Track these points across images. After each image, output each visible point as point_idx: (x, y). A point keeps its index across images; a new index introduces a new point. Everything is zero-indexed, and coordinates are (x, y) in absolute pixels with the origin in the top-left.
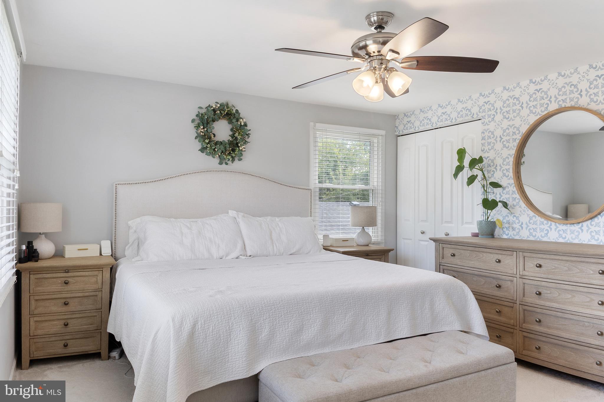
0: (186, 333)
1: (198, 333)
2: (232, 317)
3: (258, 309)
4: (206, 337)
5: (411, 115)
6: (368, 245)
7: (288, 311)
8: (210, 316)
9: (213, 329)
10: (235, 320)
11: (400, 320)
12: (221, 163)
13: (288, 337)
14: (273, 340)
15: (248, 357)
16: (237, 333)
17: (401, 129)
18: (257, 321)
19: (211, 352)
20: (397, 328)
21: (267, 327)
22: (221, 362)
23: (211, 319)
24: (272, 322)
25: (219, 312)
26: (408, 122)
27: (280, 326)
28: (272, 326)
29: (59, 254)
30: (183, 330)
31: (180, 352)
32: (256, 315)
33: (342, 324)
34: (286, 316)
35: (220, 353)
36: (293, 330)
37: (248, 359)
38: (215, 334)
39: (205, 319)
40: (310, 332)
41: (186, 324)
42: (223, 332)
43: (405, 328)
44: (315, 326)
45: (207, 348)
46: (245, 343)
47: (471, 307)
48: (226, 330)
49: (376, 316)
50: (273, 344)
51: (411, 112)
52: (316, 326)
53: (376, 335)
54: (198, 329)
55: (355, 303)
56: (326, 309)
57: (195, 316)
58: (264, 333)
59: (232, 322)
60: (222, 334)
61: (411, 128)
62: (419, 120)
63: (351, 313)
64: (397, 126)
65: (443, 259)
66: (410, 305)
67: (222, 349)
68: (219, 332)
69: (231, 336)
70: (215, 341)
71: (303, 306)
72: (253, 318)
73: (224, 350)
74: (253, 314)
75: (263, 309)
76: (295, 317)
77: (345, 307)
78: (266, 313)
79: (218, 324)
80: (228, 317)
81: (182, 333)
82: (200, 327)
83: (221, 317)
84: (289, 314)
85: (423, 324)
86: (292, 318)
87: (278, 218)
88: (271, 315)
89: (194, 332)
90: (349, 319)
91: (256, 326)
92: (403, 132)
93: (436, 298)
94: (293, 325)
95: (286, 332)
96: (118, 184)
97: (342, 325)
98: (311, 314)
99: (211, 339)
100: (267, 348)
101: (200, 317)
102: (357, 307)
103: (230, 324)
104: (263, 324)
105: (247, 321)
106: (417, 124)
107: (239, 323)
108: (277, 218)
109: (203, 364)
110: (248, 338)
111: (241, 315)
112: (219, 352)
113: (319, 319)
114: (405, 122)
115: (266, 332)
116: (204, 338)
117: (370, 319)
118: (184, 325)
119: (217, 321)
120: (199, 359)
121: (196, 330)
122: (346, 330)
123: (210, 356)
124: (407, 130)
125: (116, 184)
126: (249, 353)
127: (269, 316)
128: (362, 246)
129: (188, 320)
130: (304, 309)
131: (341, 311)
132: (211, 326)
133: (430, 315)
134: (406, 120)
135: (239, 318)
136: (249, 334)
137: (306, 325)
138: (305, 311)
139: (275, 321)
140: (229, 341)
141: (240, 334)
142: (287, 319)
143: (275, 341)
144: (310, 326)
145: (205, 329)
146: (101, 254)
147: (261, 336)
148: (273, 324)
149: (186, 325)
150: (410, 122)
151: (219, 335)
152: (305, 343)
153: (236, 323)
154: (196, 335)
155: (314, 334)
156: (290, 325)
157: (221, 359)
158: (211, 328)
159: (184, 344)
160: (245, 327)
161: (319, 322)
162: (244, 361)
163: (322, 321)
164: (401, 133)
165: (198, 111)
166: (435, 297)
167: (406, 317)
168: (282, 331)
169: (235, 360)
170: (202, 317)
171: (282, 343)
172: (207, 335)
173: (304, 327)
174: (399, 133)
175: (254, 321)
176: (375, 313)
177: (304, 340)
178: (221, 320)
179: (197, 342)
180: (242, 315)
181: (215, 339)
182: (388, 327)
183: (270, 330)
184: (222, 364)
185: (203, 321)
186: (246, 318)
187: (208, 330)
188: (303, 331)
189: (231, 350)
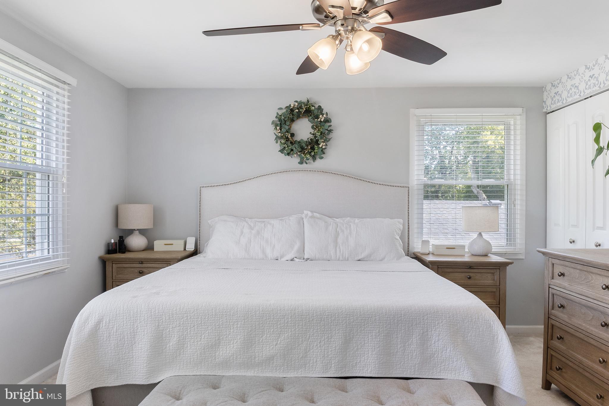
0: (88, 329)
1: (102, 330)
2: (137, 320)
3: (168, 316)
4: (110, 336)
5: (558, 84)
6: (487, 256)
7: (203, 322)
8: (115, 316)
9: (118, 329)
10: (140, 324)
11: (364, 353)
12: (301, 163)
13: (199, 351)
14: (182, 351)
15: (149, 363)
16: (140, 337)
17: (549, 105)
18: (165, 328)
19: (115, 351)
20: (359, 363)
21: (176, 336)
22: (125, 364)
23: (116, 319)
24: (181, 332)
25: (125, 313)
26: (555, 93)
27: (191, 337)
28: (182, 336)
29: (150, 248)
30: (87, 325)
31: (78, 346)
32: (164, 321)
33: (272, 345)
34: (199, 327)
35: (125, 354)
36: (206, 344)
37: (149, 366)
38: (119, 335)
39: (110, 318)
40: (228, 348)
41: (91, 320)
42: (127, 333)
43: (370, 365)
44: (234, 343)
45: (110, 346)
46: (147, 348)
47: (502, 352)
48: (130, 332)
49: (325, 342)
50: (183, 356)
51: (558, 81)
52: (236, 344)
53: (322, 366)
54: (103, 327)
55: (294, 323)
56: (252, 326)
57: (102, 314)
58: (172, 342)
59: (137, 325)
60: (126, 336)
61: (559, 101)
62: (566, 89)
63: (287, 334)
64: (545, 100)
65: (553, 279)
66: (383, 336)
67: (126, 351)
68: (123, 333)
69: (135, 339)
70: (118, 342)
71: (221, 319)
72: (160, 324)
73: (128, 352)
74: (162, 320)
75: (173, 316)
76: (210, 330)
77: (280, 326)
78: (176, 321)
79: (123, 325)
80: (134, 320)
81: (85, 328)
82: (104, 325)
83: (127, 319)
84: (203, 325)
85: (404, 363)
86: (207, 330)
87: (358, 220)
88: (181, 323)
89: (97, 329)
90: (283, 341)
91: (164, 333)
92: (551, 107)
93: (433, 332)
94: (207, 338)
95: (197, 344)
96: (202, 187)
97: (272, 347)
98: (230, 329)
99: (114, 338)
100: (175, 358)
101: (106, 316)
102: (297, 328)
103: (135, 327)
104: (172, 331)
105: (153, 327)
106: (565, 95)
107: (144, 328)
108: (356, 219)
109: (107, 362)
110: (150, 344)
111: (147, 319)
112: (123, 353)
113: (240, 336)
114: (552, 94)
115: (175, 341)
116: (108, 336)
117: (315, 345)
118: (89, 321)
119: (122, 322)
120: (103, 356)
121: (101, 327)
122: (277, 354)
123: (114, 356)
124: (554, 105)
125: (200, 187)
126: (151, 361)
127: (179, 325)
128: (474, 255)
129: (94, 317)
130: (223, 322)
131: (272, 330)
132: (116, 325)
133: (418, 353)
134: (554, 90)
135: (144, 322)
136: (152, 340)
137: (223, 340)
138: (224, 324)
139: (186, 331)
140: (133, 344)
141: (143, 338)
142: (200, 331)
143: (185, 353)
144: (229, 343)
145: (110, 328)
146: (185, 249)
147: (169, 345)
148: (183, 334)
149: (91, 322)
150: (558, 93)
151: (123, 336)
152: (221, 360)
153: (140, 327)
154: (100, 333)
155: (233, 352)
156: (203, 338)
157: (125, 360)
158: (115, 328)
159: (84, 339)
160: (149, 333)
161: (239, 339)
162: (145, 367)
163: (243, 338)
164: (549, 110)
165: (277, 113)
166: (430, 330)
167: (374, 350)
168: (193, 343)
169: (138, 364)
170: (107, 315)
171: (193, 356)
172: (111, 334)
173: (222, 343)
174: (547, 109)
175: (162, 328)
176: (323, 339)
177: (220, 357)
178: (125, 322)
179: (101, 339)
180: (149, 319)
181: (119, 339)
182: (342, 358)
183: (179, 340)
184: (127, 365)
185: (108, 320)
186: (152, 323)
187: (112, 329)
188: (220, 347)
189: (135, 353)
